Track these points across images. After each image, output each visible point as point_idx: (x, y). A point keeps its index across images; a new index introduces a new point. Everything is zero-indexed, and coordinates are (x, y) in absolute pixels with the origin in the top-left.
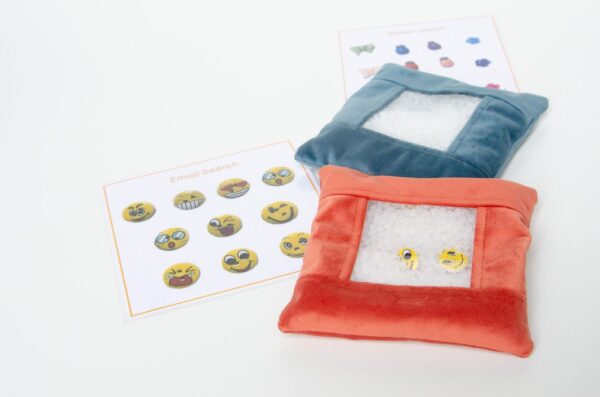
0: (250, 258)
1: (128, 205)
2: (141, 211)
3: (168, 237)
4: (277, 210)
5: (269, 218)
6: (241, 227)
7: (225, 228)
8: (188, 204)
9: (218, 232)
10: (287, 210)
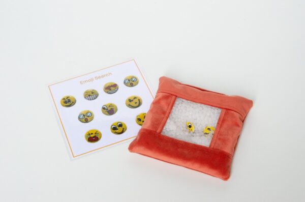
0: (123, 127)
1: (62, 98)
2: (69, 101)
3: (84, 116)
4: (132, 100)
5: (129, 105)
6: (117, 110)
7: (110, 110)
8: (91, 97)
9: (107, 113)
10: (136, 100)
